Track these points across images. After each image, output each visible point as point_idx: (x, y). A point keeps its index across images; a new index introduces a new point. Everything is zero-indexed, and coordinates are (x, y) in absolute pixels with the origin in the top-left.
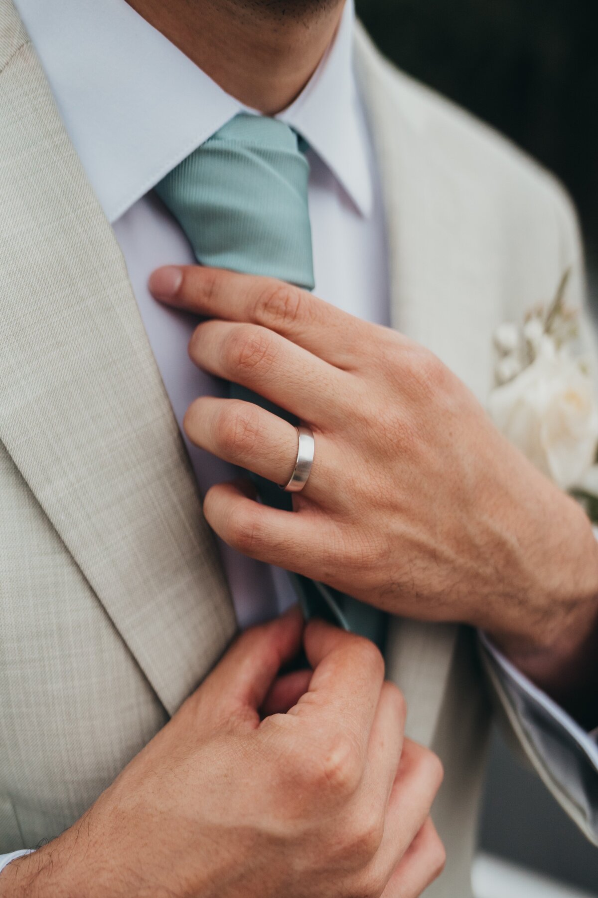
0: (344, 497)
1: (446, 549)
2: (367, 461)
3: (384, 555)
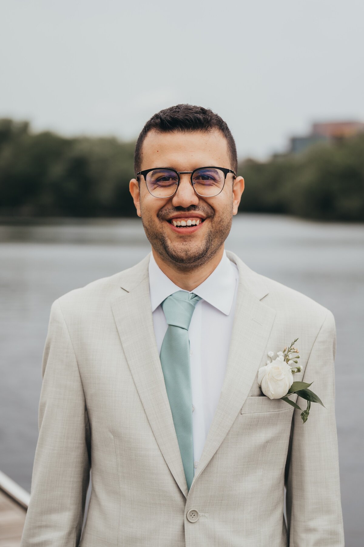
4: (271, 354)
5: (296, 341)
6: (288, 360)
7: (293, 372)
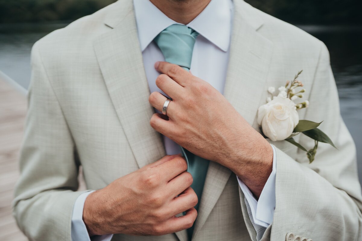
0: (174, 117)
1: (203, 136)
2: (182, 109)
3: (184, 134)
4: (272, 90)
5: (299, 73)
6: (291, 96)
7: (298, 107)
